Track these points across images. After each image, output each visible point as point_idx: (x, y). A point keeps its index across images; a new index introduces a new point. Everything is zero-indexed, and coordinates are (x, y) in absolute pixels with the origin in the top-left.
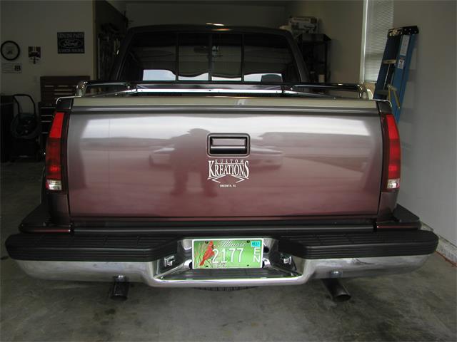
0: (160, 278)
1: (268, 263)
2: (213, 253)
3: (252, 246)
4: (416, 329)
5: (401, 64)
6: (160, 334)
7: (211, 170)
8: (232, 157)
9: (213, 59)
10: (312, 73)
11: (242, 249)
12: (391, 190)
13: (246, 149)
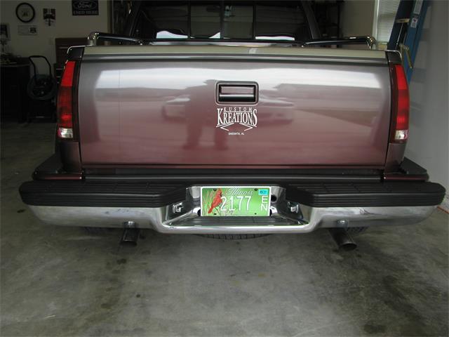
0: (168, 224)
1: (275, 211)
2: (221, 201)
3: (260, 194)
4: (421, 283)
5: (414, 23)
6: (170, 282)
7: (219, 118)
8: (240, 105)
9: (225, 20)
10: (324, 35)
11: (250, 197)
12: (398, 141)
13: (255, 97)
